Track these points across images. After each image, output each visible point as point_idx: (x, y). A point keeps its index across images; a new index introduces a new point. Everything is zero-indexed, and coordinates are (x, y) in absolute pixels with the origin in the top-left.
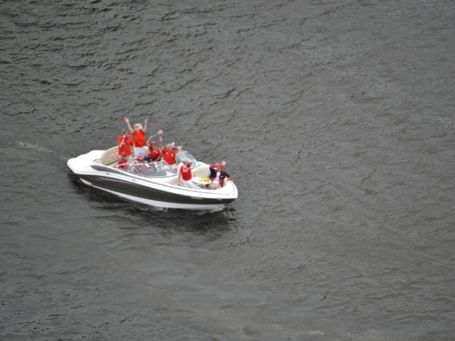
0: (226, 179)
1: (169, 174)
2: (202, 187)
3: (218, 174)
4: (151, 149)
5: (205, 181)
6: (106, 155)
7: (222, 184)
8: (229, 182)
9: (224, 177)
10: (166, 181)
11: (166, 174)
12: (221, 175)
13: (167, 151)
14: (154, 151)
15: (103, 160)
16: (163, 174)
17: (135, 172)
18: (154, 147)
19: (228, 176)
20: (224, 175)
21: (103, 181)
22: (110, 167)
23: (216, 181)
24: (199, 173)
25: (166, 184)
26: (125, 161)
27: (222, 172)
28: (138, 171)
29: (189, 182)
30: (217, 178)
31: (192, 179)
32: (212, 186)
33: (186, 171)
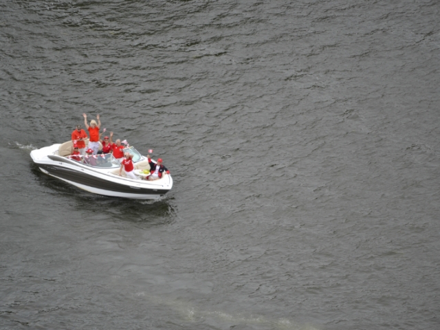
1: (114, 165)
2: (143, 178)
3: (158, 168)
4: (104, 143)
5: (145, 173)
6: (62, 147)
7: (160, 176)
8: (167, 175)
9: (163, 171)
10: (110, 172)
11: (111, 165)
12: (160, 169)
13: (116, 146)
14: (106, 146)
15: (60, 151)
16: (109, 165)
18: (107, 142)
19: (166, 170)
20: (163, 169)
21: (57, 170)
22: (64, 158)
23: (156, 174)
24: (142, 166)
25: (109, 174)
26: (78, 153)
27: (161, 166)
28: (86, 162)
29: (131, 173)
30: (157, 171)
31: (134, 171)
32: (151, 177)
33: (128, 163)
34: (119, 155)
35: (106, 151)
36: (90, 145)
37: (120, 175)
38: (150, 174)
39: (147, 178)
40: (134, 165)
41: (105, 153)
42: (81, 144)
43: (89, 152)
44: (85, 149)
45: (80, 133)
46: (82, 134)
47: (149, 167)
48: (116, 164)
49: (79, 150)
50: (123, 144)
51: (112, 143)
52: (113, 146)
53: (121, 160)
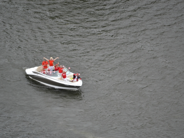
0: (79, 79)
1: (59, 76)
2: (70, 81)
3: (76, 77)
4: (55, 67)
5: (71, 79)
6: (38, 68)
7: (77, 81)
10: (57, 78)
11: (58, 76)
12: (77, 78)
14: (56, 68)
15: (37, 70)
16: (57, 76)
17: (47, 74)
18: (56, 66)
19: (80, 78)
20: (78, 77)
21: (36, 77)
22: (39, 72)
23: (75, 80)
24: (70, 76)
25: (56, 79)
27: (78, 76)
28: (48, 74)
29: (65, 79)
30: (76, 79)
31: (66, 78)
32: (74, 81)
33: (64, 75)
34: (61, 71)
35: (56, 70)
36: (49, 67)
37: (61, 80)
38: (73, 79)
39: (72, 81)
40: (67, 76)
41: (55, 71)
42: (46, 67)
43: (49, 70)
44: (47, 69)
45: (45, 62)
46: (46, 63)
47: (73, 77)
48: (60, 75)
49: (45, 69)
50: (63, 67)
51: (58, 67)
52: (59, 68)
53: (62, 74)
